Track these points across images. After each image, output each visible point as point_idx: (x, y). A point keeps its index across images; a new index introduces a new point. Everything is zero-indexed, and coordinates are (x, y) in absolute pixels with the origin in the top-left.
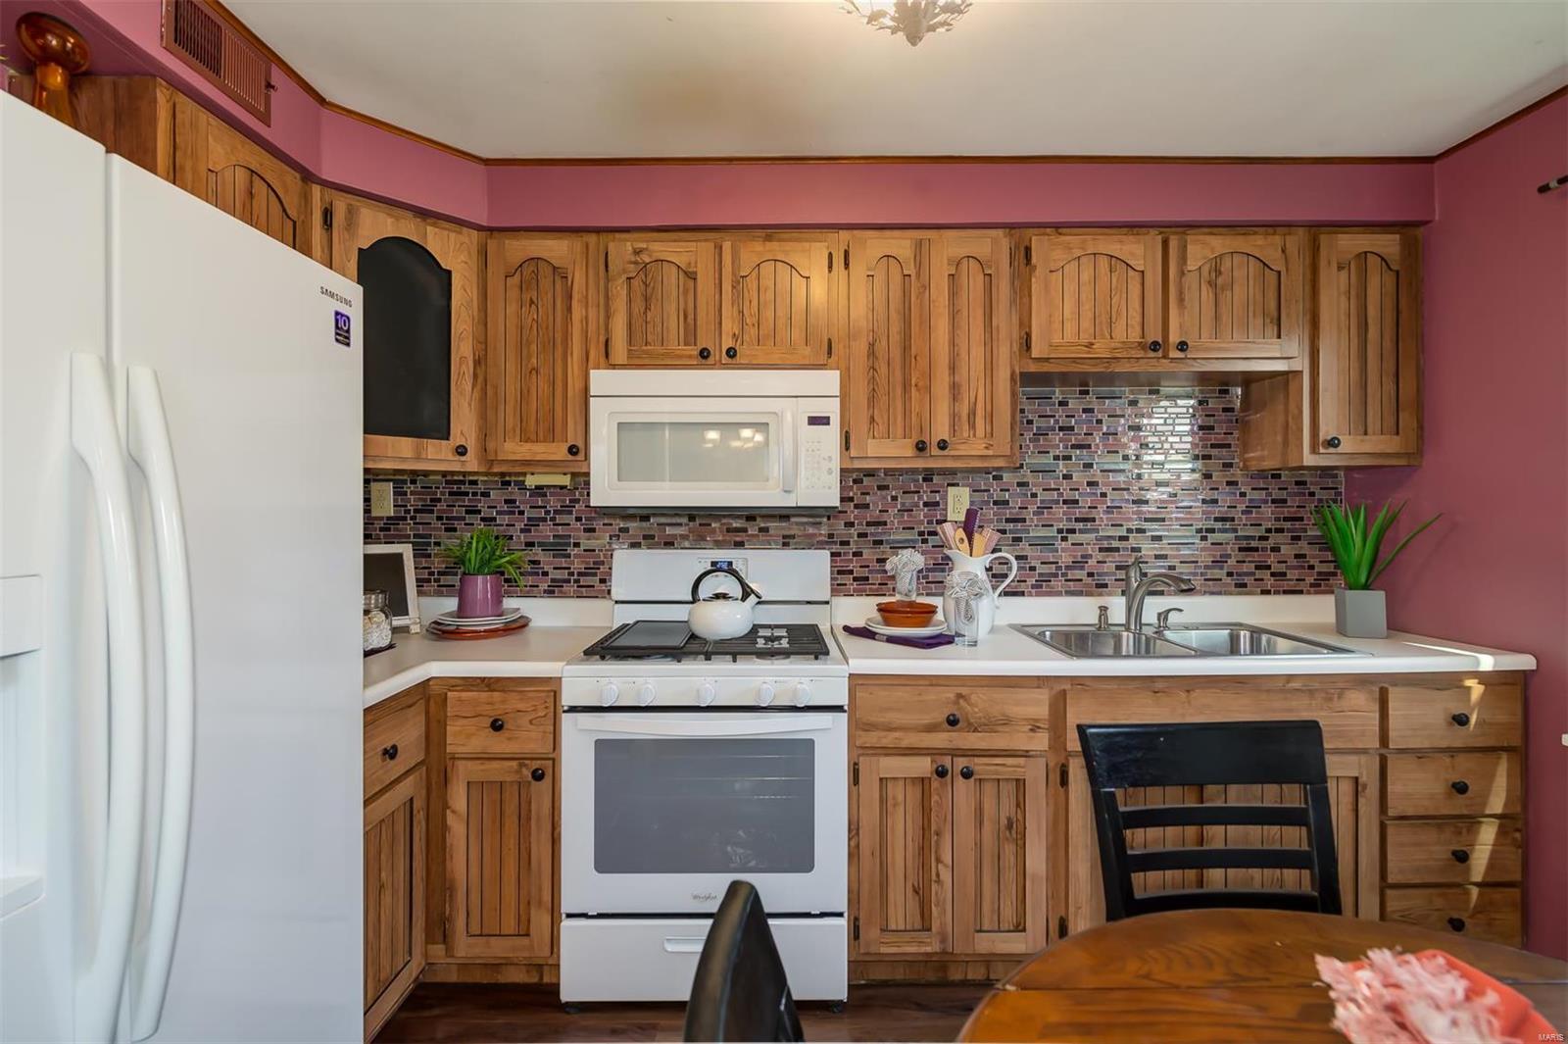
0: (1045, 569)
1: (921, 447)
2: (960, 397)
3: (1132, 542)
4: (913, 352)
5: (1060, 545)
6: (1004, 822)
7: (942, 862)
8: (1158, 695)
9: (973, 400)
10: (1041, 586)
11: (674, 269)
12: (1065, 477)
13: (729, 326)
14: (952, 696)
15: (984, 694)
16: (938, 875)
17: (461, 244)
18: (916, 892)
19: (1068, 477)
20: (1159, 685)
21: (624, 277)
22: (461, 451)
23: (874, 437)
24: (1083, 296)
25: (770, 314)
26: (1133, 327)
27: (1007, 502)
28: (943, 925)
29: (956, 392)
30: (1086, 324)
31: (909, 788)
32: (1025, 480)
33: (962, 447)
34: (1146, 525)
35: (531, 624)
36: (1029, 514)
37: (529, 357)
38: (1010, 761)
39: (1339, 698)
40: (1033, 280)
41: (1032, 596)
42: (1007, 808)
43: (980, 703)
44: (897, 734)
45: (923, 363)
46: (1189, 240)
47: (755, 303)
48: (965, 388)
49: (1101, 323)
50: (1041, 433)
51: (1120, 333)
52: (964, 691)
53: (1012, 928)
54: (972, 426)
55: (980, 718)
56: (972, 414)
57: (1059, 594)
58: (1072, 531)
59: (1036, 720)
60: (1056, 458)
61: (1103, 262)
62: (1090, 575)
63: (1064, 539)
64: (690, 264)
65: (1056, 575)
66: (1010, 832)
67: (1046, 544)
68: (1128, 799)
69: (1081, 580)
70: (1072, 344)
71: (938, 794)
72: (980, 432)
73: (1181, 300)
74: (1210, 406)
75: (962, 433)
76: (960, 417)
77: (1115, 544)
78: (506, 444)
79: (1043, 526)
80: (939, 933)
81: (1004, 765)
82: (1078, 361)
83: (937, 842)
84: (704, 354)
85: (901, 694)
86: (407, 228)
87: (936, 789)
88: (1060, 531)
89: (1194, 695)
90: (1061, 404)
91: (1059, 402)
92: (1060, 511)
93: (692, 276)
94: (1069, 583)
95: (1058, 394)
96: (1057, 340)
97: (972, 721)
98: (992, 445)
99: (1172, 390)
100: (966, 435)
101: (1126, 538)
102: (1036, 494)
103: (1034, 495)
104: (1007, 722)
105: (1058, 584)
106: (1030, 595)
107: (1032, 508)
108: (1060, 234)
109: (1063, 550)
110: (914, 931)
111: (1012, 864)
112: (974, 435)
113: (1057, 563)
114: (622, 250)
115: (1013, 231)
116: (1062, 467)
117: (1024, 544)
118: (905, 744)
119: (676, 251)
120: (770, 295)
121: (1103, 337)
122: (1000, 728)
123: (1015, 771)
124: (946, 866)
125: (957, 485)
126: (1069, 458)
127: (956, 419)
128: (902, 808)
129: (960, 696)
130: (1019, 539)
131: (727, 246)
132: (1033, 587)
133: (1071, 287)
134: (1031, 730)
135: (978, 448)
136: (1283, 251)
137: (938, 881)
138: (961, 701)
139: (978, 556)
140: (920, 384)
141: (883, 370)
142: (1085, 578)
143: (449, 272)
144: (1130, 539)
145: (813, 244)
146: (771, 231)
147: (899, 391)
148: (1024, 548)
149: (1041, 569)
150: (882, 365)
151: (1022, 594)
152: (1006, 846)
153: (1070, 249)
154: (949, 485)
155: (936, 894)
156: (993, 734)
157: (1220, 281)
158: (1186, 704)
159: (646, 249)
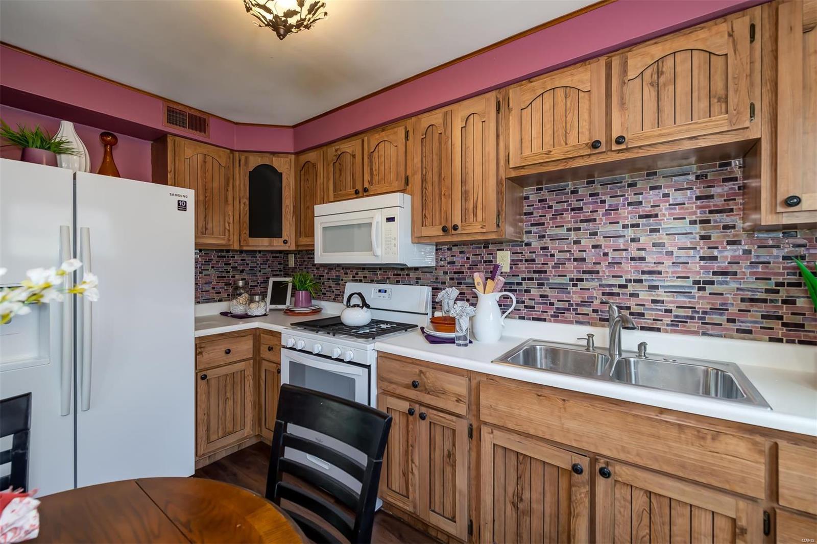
0: (561, 305)
1: (444, 229)
2: (468, 198)
3: (631, 288)
4: (443, 176)
5: (570, 288)
6: (446, 453)
7: (414, 463)
8: (541, 397)
9: (475, 199)
10: (558, 316)
11: (349, 155)
12: (575, 242)
13: (367, 177)
14: (417, 371)
15: (433, 373)
16: (412, 470)
17: (286, 162)
18: (404, 475)
19: (577, 242)
20: (546, 392)
21: (332, 163)
22: (285, 242)
23: (426, 226)
24: (545, 120)
25: (383, 168)
26: (583, 133)
27: (533, 260)
28: (414, 498)
29: (467, 196)
30: (548, 139)
31: (401, 417)
32: (546, 246)
33: (470, 228)
34: (644, 277)
35: (323, 312)
36: (549, 267)
37: (307, 202)
38: (447, 416)
39: (713, 439)
40: (511, 118)
41: (551, 322)
42: (448, 445)
43: (431, 377)
44: (394, 386)
45: (448, 182)
46: (629, 57)
47: (377, 164)
48: (471, 191)
49: (558, 135)
50: (559, 213)
51: (572, 141)
52: (424, 369)
53: (450, 518)
54: (475, 215)
55: (431, 387)
56: (475, 207)
57: (571, 322)
58: (581, 280)
59: (460, 396)
60: (569, 230)
61: (560, 93)
62: (595, 311)
63: (575, 285)
64: (353, 151)
65: (568, 310)
66: (449, 460)
67: (562, 288)
68: (519, 464)
69: (588, 315)
70: (536, 154)
71: (412, 424)
72: (480, 218)
73: (622, 104)
74: (709, 179)
75: (469, 219)
76: (468, 211)
77: (616, 290)
78: (300, 239)
79: (559, 276)
80: (412, 502)
81: (445, 418)
82: (545, 164)
83: (412, 450)
84: (357, 192)
85: (396, 365)
86: (266, 160)
87: (411, 421)
88: (571, 280)
89: (568, 404)
90: (572, 192)
91: (571, 191)
92: (571, 266)
93: (354, 156)
94: (579, 316)
95: (570, 186)
96: (527, 152)
97: (427, 387)
98: (485, 226)
99: (668, 171)
100: (471, 220)
101: (625, 287)
102: (554, 254)
103: (552, 255)
104: (444, 392)
105: (570, 315)
106: (550, 321)
107: (551, 264)
108: (532, 82)
109: (574, 293)
110: (402, 495)
111: (450, 478)
112: (476, 221)
113: (570, 301)
114: (331, 151)
115: (502, 90)
116: (573, 236)
117: (546, 288)
118: (397, 392)
119: (347, 147)
120: (383, 159)
121: (560, 145)
122: (440, 395)
123: (450, 423)
124: (416, 466)
125: (503, 250)
126: (579, 229)
127: (466, 211)
128: (398, 426)
129: (421, 372)
130: (543, 284)
131: (366, 139)
132: (552, 316)
133: (537, 117)
134: (457, 401)
135: (477, 228)
136: (730, 35)
137: (412, 473)
138: (422, 375)
139: (489, 293)
140: (446, 194)
141: (430, 188)
142: (591, 313)
143: (281, 174)
144: (629, 286)
145: (398, 128)
146: (383, 126)
147: (437, 199)
148: (546, 290)
149: (559, 305)
150: (429, 185)
151: (545, 320)
152: (447, 467)
153: (535, 90)
154: (498, 250)
155: (411, 479)
156: (437, 398)
157: (662, 80)
158: (562, 410)
159: (339, 149)
